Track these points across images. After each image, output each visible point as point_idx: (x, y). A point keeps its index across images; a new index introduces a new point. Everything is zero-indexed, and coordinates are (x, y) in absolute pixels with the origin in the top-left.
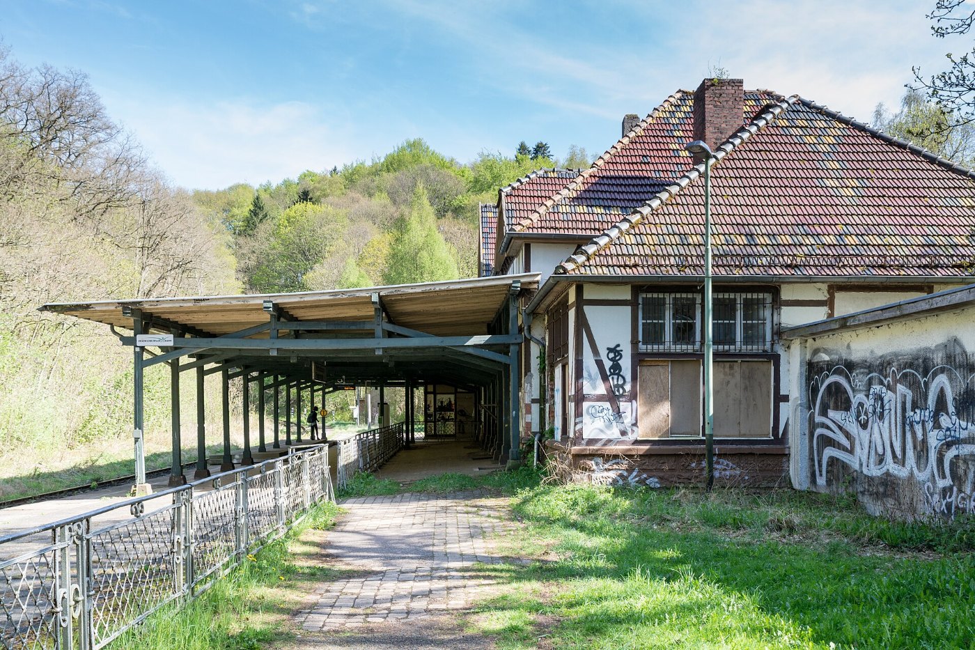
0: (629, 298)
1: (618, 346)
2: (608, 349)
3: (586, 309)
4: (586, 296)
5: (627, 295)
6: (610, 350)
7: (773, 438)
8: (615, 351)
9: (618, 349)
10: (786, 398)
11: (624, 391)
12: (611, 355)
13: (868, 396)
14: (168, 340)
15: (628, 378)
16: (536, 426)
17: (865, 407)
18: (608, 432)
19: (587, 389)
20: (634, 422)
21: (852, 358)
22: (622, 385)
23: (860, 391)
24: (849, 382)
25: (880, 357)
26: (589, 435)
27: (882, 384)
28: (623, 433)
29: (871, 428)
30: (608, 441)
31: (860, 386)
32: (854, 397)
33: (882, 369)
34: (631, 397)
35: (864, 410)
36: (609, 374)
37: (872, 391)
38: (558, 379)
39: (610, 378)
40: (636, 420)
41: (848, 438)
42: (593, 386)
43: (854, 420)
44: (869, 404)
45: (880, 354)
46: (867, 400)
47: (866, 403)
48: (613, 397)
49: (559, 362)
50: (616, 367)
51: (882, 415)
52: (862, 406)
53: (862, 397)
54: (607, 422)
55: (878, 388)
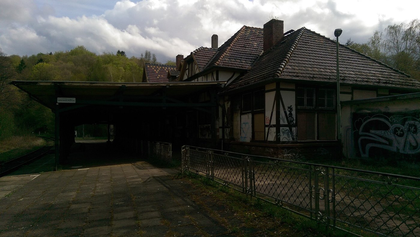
0: (294, 88)
1: (291, 106)
2: (288, 107)
3: (281, 91)
4: (281, 87)
5: (294, 87)
6: (289, 108)
7: (337, 140)
11: (293, 123)
12: (289, 110)
13: (403, 125)
14: (73, 100)
15: (295, 119)
16: (221, 137)
17: (401, 129)
18: (288, 139)
19: (282, 123)
20: (296, 135)
21: (390, 111)
22: (293, 121)
23: (396, 123)
24: (388, 120)
25: (414, 111)
26: (282, 140)
27: (415, 120)
28: (293, 139)
29: (407, 136)
30: (288, 142)
31: (396, 121)
32: (392, 125)
33: (415, 115)
34: (296, 125)
35: (400, 130)
36: (288, 117)
37: (407, 123)
38: (247, 119)
39: (289, 118)
40: (297, 134)
41: (387, 141)
42: (283, 121)
43: (392, 133)
44: (405, 128)
45: (413, 109)
46: (403, 126)
47: (402, 127)
48: (290, 125)
49: (249, 113)
50: (291, 114)
51: (415, 132)
52: (399, 128)
53: (399, 125)
54: (288, 135)
55: (412, 122)
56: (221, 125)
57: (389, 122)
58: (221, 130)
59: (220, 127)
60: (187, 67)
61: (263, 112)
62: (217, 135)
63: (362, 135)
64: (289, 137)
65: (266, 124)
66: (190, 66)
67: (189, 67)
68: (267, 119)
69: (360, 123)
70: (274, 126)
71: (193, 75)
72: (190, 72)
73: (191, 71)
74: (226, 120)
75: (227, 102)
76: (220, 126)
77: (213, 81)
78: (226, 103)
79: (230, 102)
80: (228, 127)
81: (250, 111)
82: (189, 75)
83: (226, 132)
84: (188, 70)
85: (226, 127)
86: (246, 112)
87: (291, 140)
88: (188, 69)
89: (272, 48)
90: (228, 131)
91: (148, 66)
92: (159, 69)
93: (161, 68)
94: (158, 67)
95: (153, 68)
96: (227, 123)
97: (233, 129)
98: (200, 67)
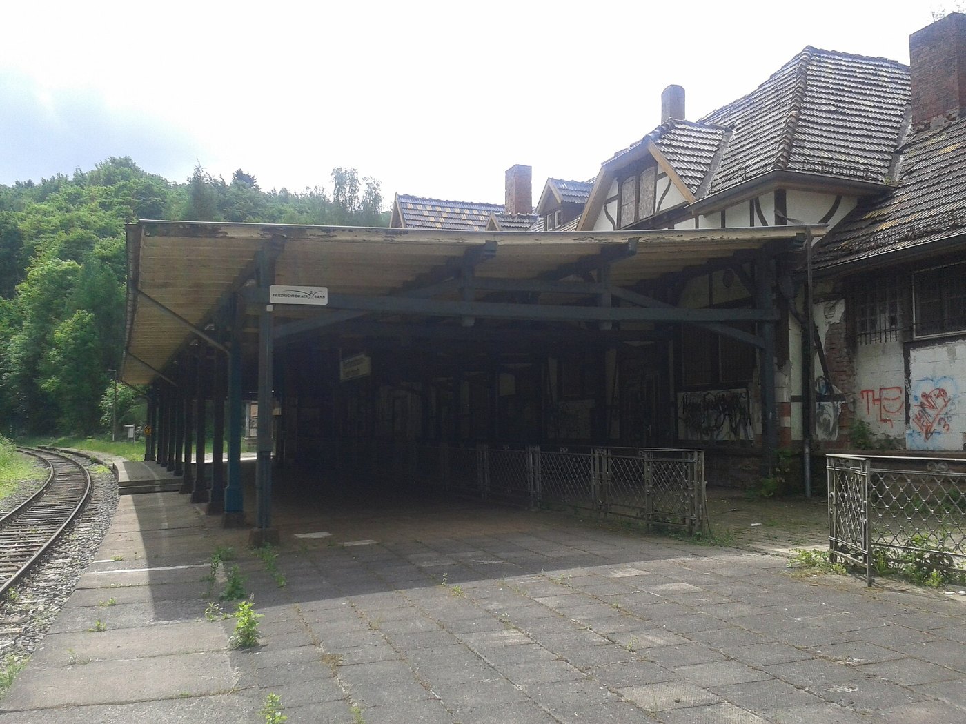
14: (319, 297)
16: (796, 433)
38: (943, 362)
49: (955, 338)
56: (796, 390)
58: (796, 408)
59: (794, 399)
60: (614, 193)
62: (784, 425)
66: (630, 185)
67: (620, 191)
71: (645, 214)
73: (633, 206)
74: (818, 371)
75: (822, 306)
76: (792, 394)
78: (818, 310)
79: (843, 302)
80: (832, 397)
81: (959, 332)
82: (623, 217)
83: (821, 415)
84: (616, 203)
85: (821, 398)
88: (619, 197)
89: (954, 112)
90: (829, 411)
91: (410, 206)
92: (445, 215)
93: (448, 210)
94: (439, 209)
95: (426, 213)
96: (827, 384)
97: (854, 402)
98: (689, 186)
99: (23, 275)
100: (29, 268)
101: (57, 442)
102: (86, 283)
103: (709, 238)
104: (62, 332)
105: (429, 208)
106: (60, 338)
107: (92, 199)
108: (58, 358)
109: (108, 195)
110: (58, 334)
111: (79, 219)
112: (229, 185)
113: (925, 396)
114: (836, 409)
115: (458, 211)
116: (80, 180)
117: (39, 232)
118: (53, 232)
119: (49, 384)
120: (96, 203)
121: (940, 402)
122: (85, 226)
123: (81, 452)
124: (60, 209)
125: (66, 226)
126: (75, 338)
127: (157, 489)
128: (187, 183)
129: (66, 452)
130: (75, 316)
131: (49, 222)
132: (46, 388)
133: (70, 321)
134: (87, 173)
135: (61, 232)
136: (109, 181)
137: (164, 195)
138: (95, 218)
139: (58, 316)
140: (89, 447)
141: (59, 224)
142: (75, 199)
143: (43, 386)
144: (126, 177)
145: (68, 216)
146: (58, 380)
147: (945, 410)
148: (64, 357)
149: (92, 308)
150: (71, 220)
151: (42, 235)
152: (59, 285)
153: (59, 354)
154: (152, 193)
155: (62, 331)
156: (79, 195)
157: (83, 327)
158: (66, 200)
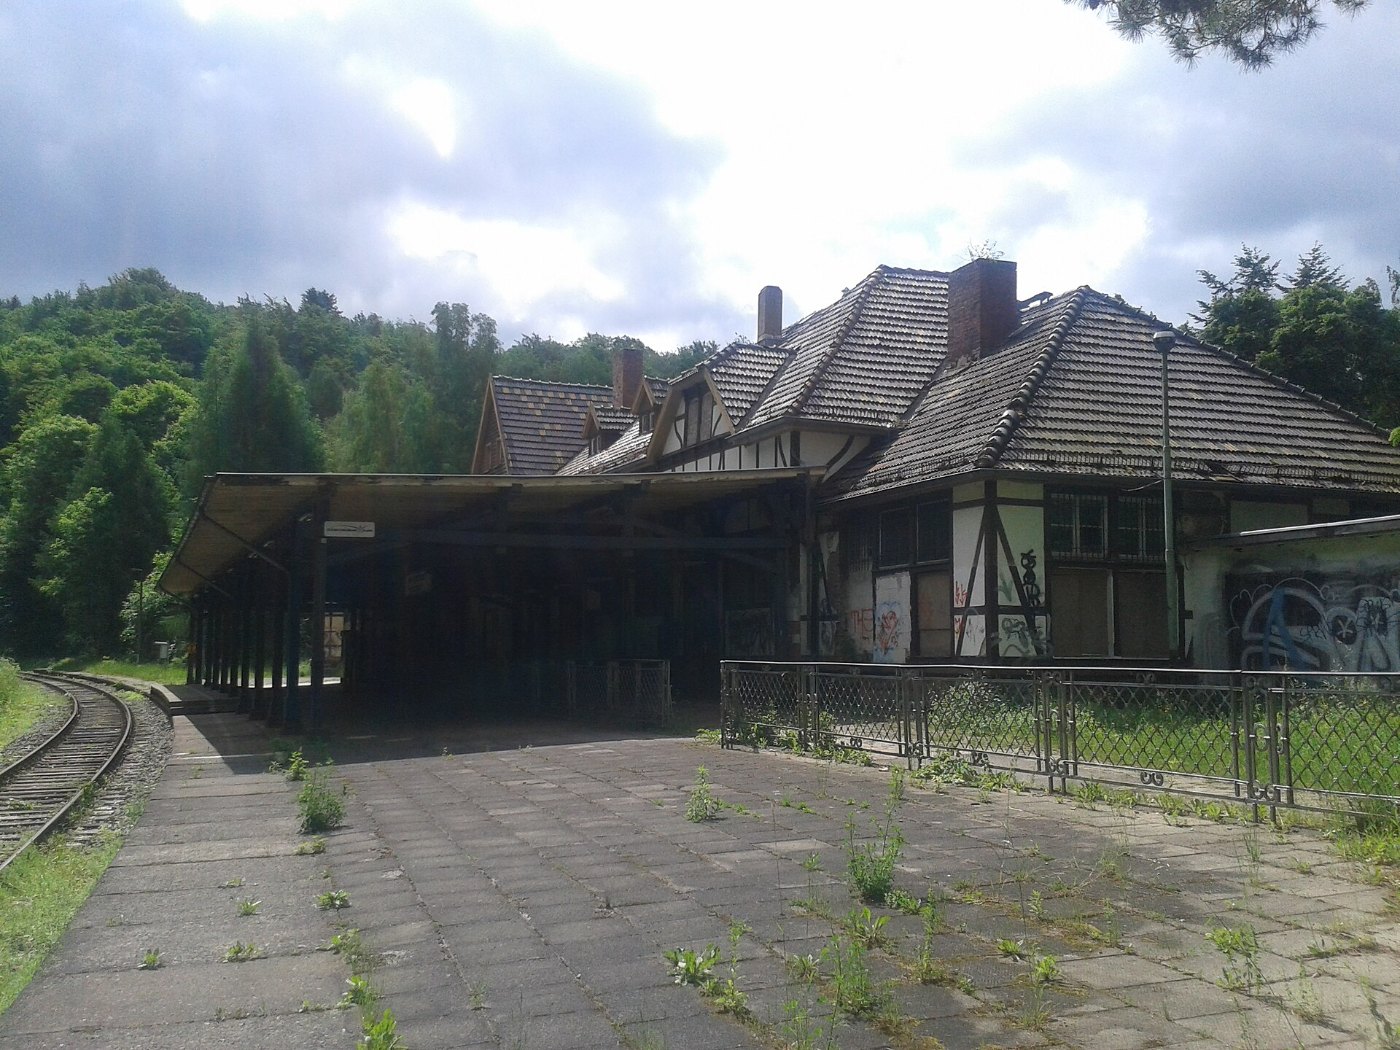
0: (1041, 497)
1: (1032, 551)
2: (1022, 554)
3: (1002, 510)
4: (1000, 494)
5: (1036, 492)
6: (1024, 556)
8: (1029, 557)
9: (1032, 554)
10: (1190, 615)
11: (1039, 602)
12: (1025, 562)
13: (1355, 609)
14: (367, 530)
15: (1042, 588)
16: (804, 649)
17: (1349, 620)
18: (1024, 650)
19: (1002, 600)
20: (1049, 638)
21: (1321, 569)
22: (1036, 597)
23: (1339, 604)
24: (1316, 595)
25: (1378, 568)
26: (1005, 653)
27: (1383, 595)
28: (1039, 650)
29: (1363, 642)
30: (1024, 661)
31: (1337, 598)
32: (1326, 610)
33: (1382, 580)
34: (1046, 610)
35: (1348, 623)
36: (1023, 584)
37: (1362, 603)
38: (894, 591)
39: (1025, 588)
40: (1051, 636)
41: (1315, 655)
42: (1008, 598)
43: (1327, 635)
44: (1358, 617)
45: (1378, 564)
46: (1353, 614)
47: (1352, 616)
48: (1028, 609)
49: (901, 570)
50: (1030, 575)
51: (1383, 628)
52: (1344, 619)
53: (1344, 610)
54: (1022, 637)
55: (1375, 600)
56: (805, 610)
57: (1320, 600)
58: (804, 626)
59: (803, 618)
60: (682, 411)
61: (948, 569)
62: (796, 642)
63: (1250, 643)
64: (1025, 644)
65: (956, 606)
66: (694, 408)
67: (687, 411)
68: (957, 589)
69: (1245, 604)
70: (979, 610)
71: (704, 437)
72: (693, 427)
73: (696, 426)
74: (822, 595)
75: (827, 536)
76: (801, 614)
77: (781, 466)
78: (823, 539)
79: (838, 533)
80: (832, 618)
81: (904, 565)
82: (689, 437)
83: (824, 632)
84: (683, 421)
85: (824, 618)
86: (893, 567)
87: (1033, 653)
88: (686, 416)
89: (976, 352)
90: (829, 629)
91: (506, 390)
92: (546, 400)
93: (551, 394)
94: (540, 393)
95: (524, 399)
96: (828, 605)
97: (846, 622)
98: (733, 417)
99: (13, 436)
100: (18, 426)
101: (60, 664)
102: (102, 453)
103: (715, 479)
104: (69, 517)
105: (529, 392)
106: (66, 526)
107: (105, 328)
108: (63, 552)
109: (126, 323)
110: (64, 520)
111: (87, 358)
112: (297, 311)
113: (884, 618)
114: (833, 627)
115: (562, 396)
116: (86, 299)
117: (30, 376)
118: (52, 375)
119: (49, 586)
120: (111, 333)
121: (892, 622)
122: (95, 368)
123: (98, 677)
124: (60, 342)
125: (69, 369)
126: (86, 525)
127: (212, 710)
128: (237, 305)
129: (77, 677)
130: (88, 497)
131: (45, 362)
132: (45, 593)
133: (80, 503)
134: (96, 290)
135: (63, 377)
136: (127, 302)
137: (205, 325)
138: (108, 356)
139: (62, 494)
140: (107, 671)
141: (59, 364)
142: (79, 327)
143: (43, 588)
144: (152, 298)
145: (71, 353)
146: (61, 581)
147: (896, 630)
148: (71, 550)
149: (107, 484)
150: (74, 359)
151: (35, 380)
152: (63, 453)
153: (64, 547)
154: (189, 322)
155: (71, 515)
156: (86, 321)
157: (98, 509)
158: (67, 329)
